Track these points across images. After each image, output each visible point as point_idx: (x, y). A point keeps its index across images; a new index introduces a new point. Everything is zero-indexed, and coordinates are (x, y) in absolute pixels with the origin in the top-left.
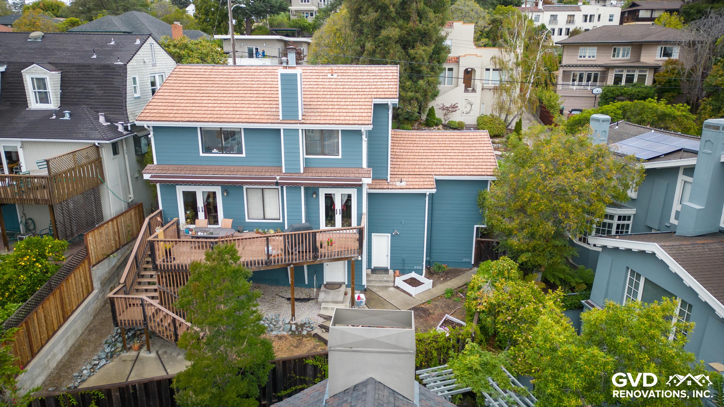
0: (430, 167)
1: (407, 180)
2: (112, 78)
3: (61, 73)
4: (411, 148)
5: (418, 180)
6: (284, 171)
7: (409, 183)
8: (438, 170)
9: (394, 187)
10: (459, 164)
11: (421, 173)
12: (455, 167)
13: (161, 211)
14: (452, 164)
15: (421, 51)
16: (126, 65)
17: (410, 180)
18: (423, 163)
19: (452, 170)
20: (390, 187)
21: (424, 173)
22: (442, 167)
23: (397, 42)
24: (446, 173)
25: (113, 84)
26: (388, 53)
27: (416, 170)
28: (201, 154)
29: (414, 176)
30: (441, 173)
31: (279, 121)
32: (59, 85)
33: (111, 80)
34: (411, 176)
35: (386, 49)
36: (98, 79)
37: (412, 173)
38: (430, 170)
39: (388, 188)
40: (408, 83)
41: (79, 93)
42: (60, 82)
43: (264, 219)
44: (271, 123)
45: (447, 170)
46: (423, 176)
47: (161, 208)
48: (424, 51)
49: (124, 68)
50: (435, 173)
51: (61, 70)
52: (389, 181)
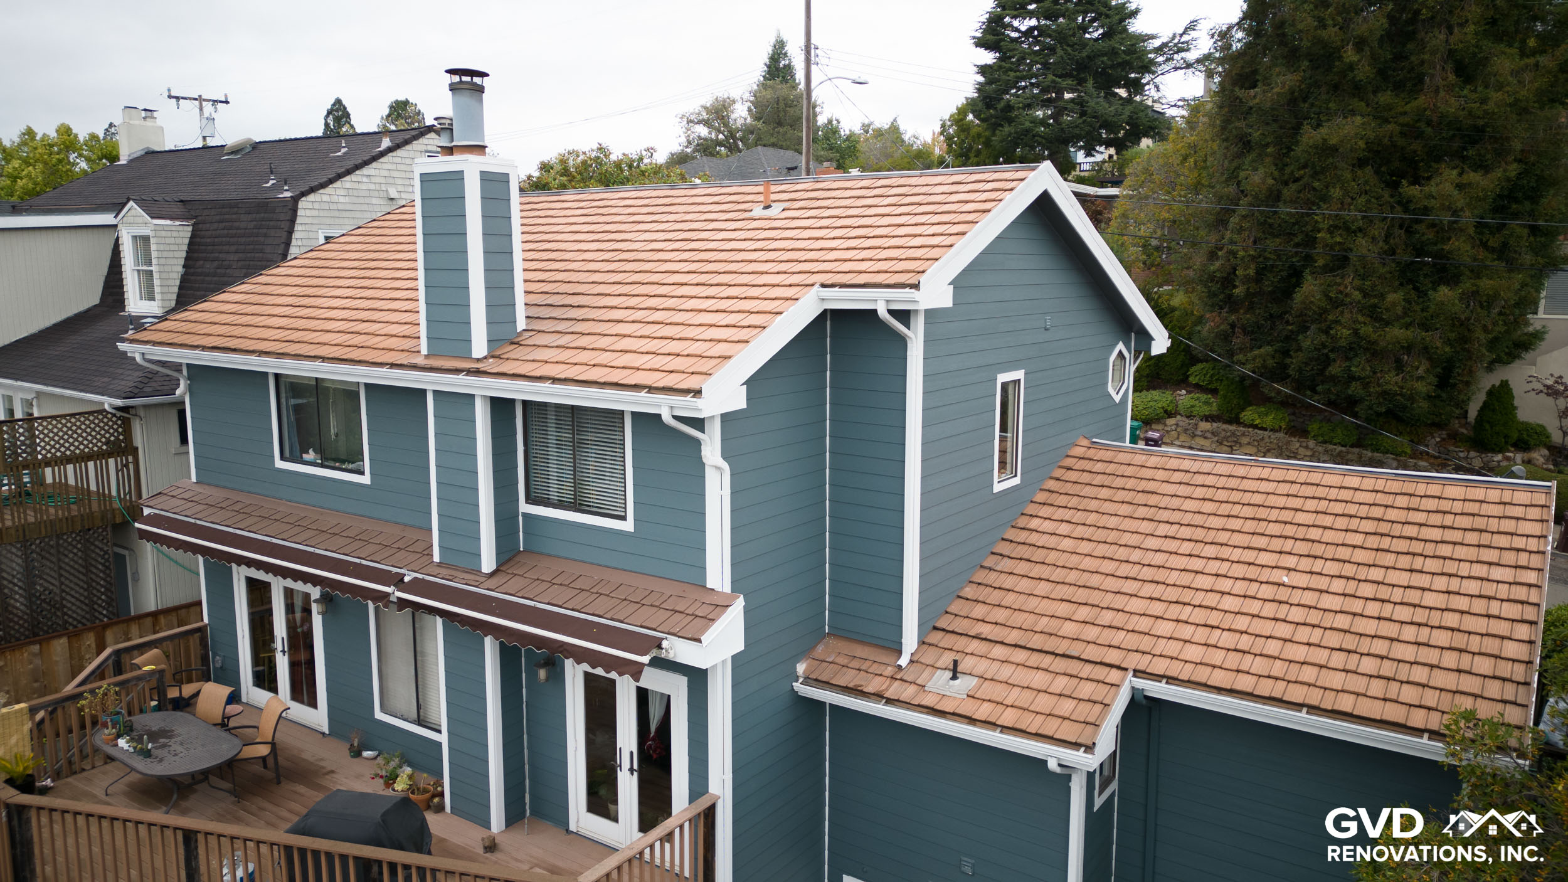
0: (1144, 624)
1: (992, 669)
2: (266, 236)
3: (193, 225)
4: (1113, 522)
5: (1038, 679)
6: (436, 558)
7: (989, 690)
8: (1173, 648)
9: (907, 692)
10: (1303, 634)
11: (1076, 649)
12: (1273, 647)
13: (201, 630)
14: (1267, 628)
15: (1448, 188)
16: (295, 200)
17: (1006, 672)
18: (1119, 602)
19: (1247, 662)
20: (894, 690)
21: (1091, 652)
22: (1201, 634)
23: (1361, 163)
24: (1202, 674)
25: (262, 251)
26: (1325, 198)
27: (1069, 629)
28: (280, 464)
29: (1035, 659)
30: (1175, 669)
31: (419, 360)
32: (184, 255)
33: (262, 239)
34: (1020, 656)
35: (1316, 184)
36: (243, 239)
37: (1036, 641)
38: (1132, 641)
39: (878, 696)
40: (1395, 297)
41: (208, 275)
42: (185, 248)
43: (420, 722)
44: (393, 366)
45: (1217, 657)
46: (1074, 667)
47: (206, 620)
48: (1459, 187)
49: (292, 209)
50: (1143, 662)
51: (196, 217)
52: (904, 661)
